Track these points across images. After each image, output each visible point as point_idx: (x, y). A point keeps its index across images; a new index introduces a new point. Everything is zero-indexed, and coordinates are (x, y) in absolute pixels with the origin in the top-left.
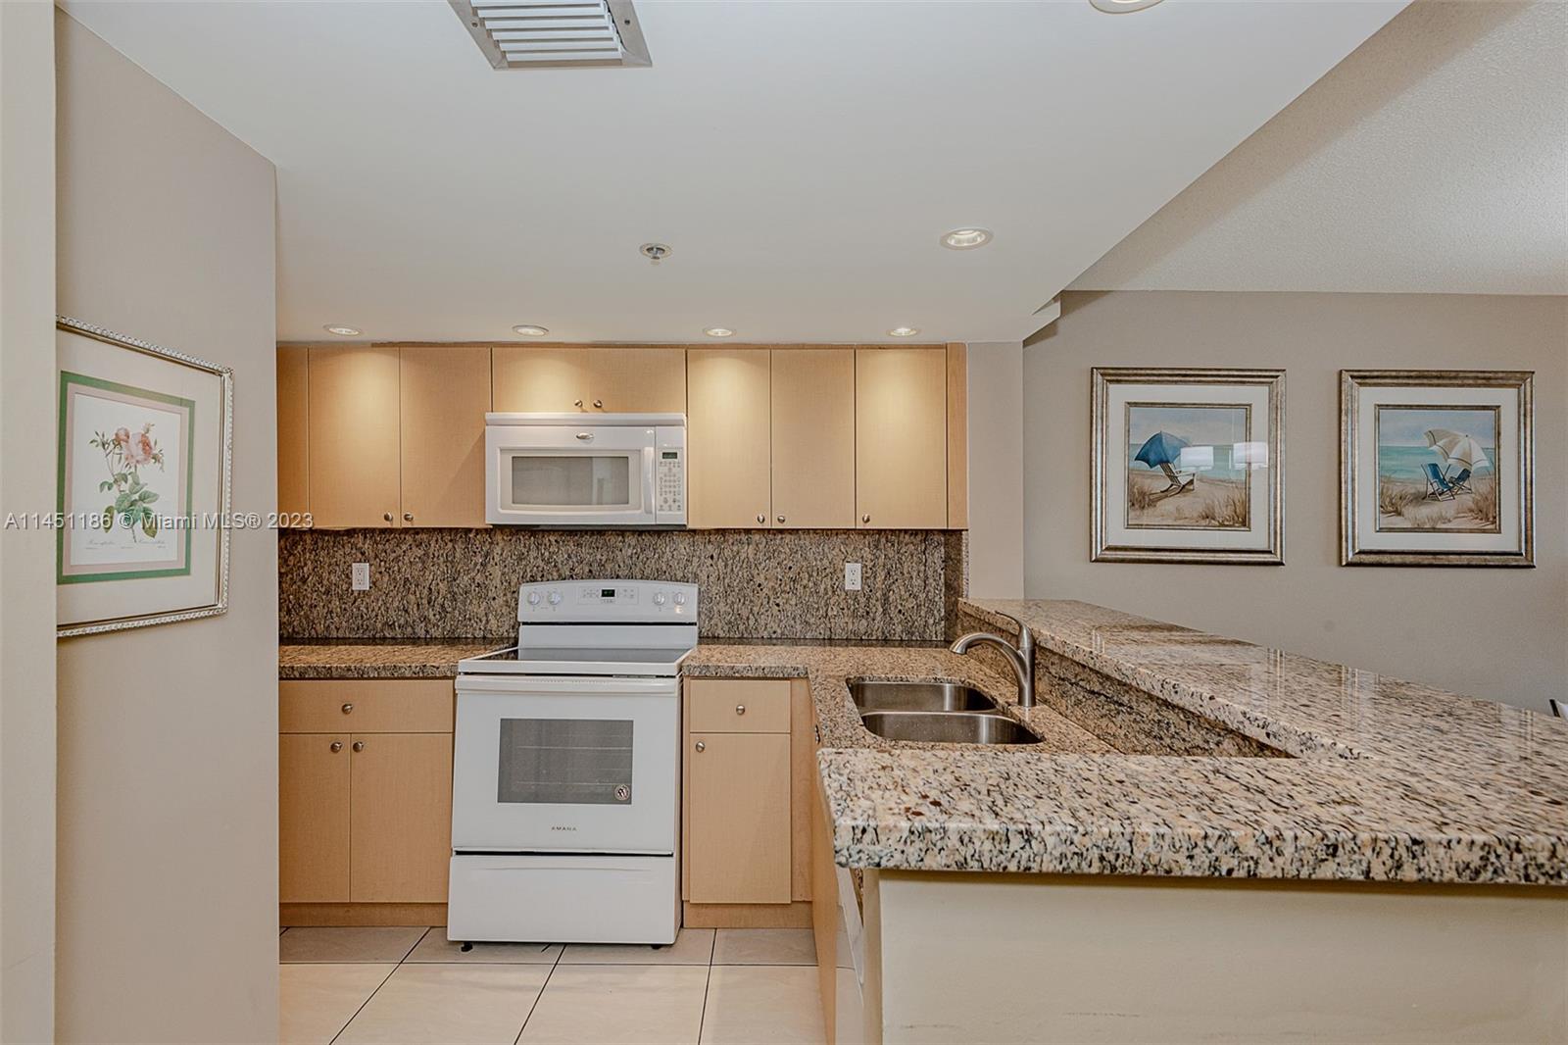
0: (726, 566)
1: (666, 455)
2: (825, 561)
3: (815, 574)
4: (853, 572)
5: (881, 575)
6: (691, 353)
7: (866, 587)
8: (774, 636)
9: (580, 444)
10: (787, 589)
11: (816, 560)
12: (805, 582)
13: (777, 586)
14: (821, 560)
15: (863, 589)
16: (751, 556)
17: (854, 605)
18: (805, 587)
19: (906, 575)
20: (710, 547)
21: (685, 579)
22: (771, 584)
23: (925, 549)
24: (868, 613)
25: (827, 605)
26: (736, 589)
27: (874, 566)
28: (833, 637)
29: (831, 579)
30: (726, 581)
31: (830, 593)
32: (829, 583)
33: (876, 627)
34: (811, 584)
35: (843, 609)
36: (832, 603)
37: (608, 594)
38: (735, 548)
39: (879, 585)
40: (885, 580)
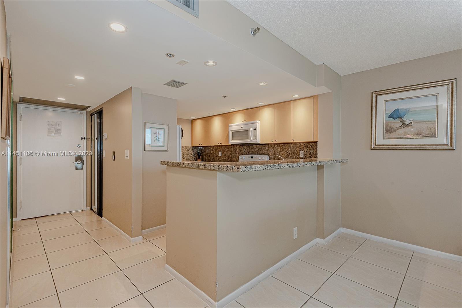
0: (275, 152)
1: (254, 129)
3: (293, 154)
4: (302, 153)
5: (308, 154)
6: (260, 108)
7: (305, 156)
9: (241, 129)
10: (287, 157)
12: (291, 155)
13: (285, 156)
14: (294, 150)
16: (280, 150)
19: (315, 154)
20: (272, 148)
21: (267, 155)
27: (307, 152)
30: (274, 155)
31: (297, 158)
32: (296, 156)
34: (292, 156)
37: (252, 157)
38: (276, 148)
39: (308, 156)
40: (309, 155)
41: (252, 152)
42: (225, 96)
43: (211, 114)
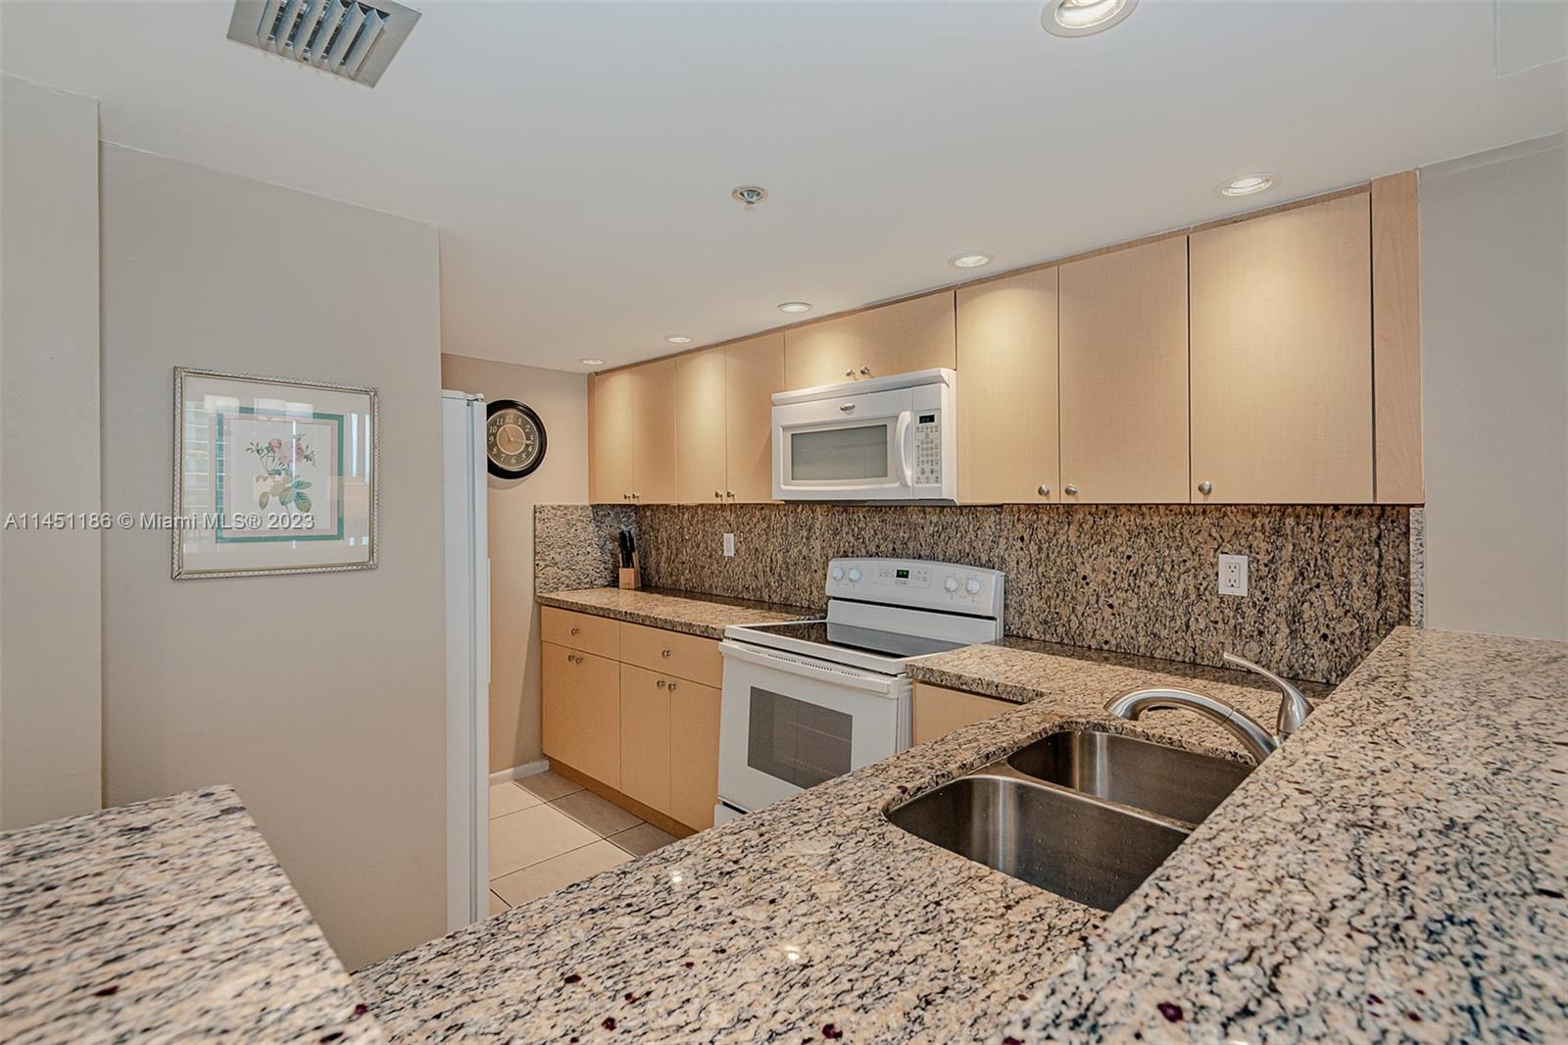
0: (1040, 550)
1: (923, 419)
2: (1184, 550)
3: (1167, 568)
4: (1233, 569)
5: (1287, 577)
7: (1258, 593)
8: (1106, 647)
9: (843, 416)
10: (1125, 585)
11: (1168, 546)
12: (1152, 578)
13: (1109, 581)
14: (1178, 548)
15: (1252, 596)
16: (1072, 539)
17: (1235, 617)
18: (1152, 585)
19: (1338, 579)
20: (1019, 526)
21: (990, 565)
22: (1101, 577)
23: (1379, 537)
24: (1261, 633)
25: (1187, 613)
26: (1054, 581)
27: (1272, 561)
28: (1198, 661)
29: (1195, 577)
30: (1041, 569)
31: (1193, 597)
32: (1192, 582)
33: (1277, 656)
34: (1161, 582)
35: (1216, 622)
36: (1197, 612)
37: (903, 574)
38: (1051, 529)
39: (1282, 591)
40: (1294, 582)
41: (898, 545)
42: (752, 192)
43: (680, 342)
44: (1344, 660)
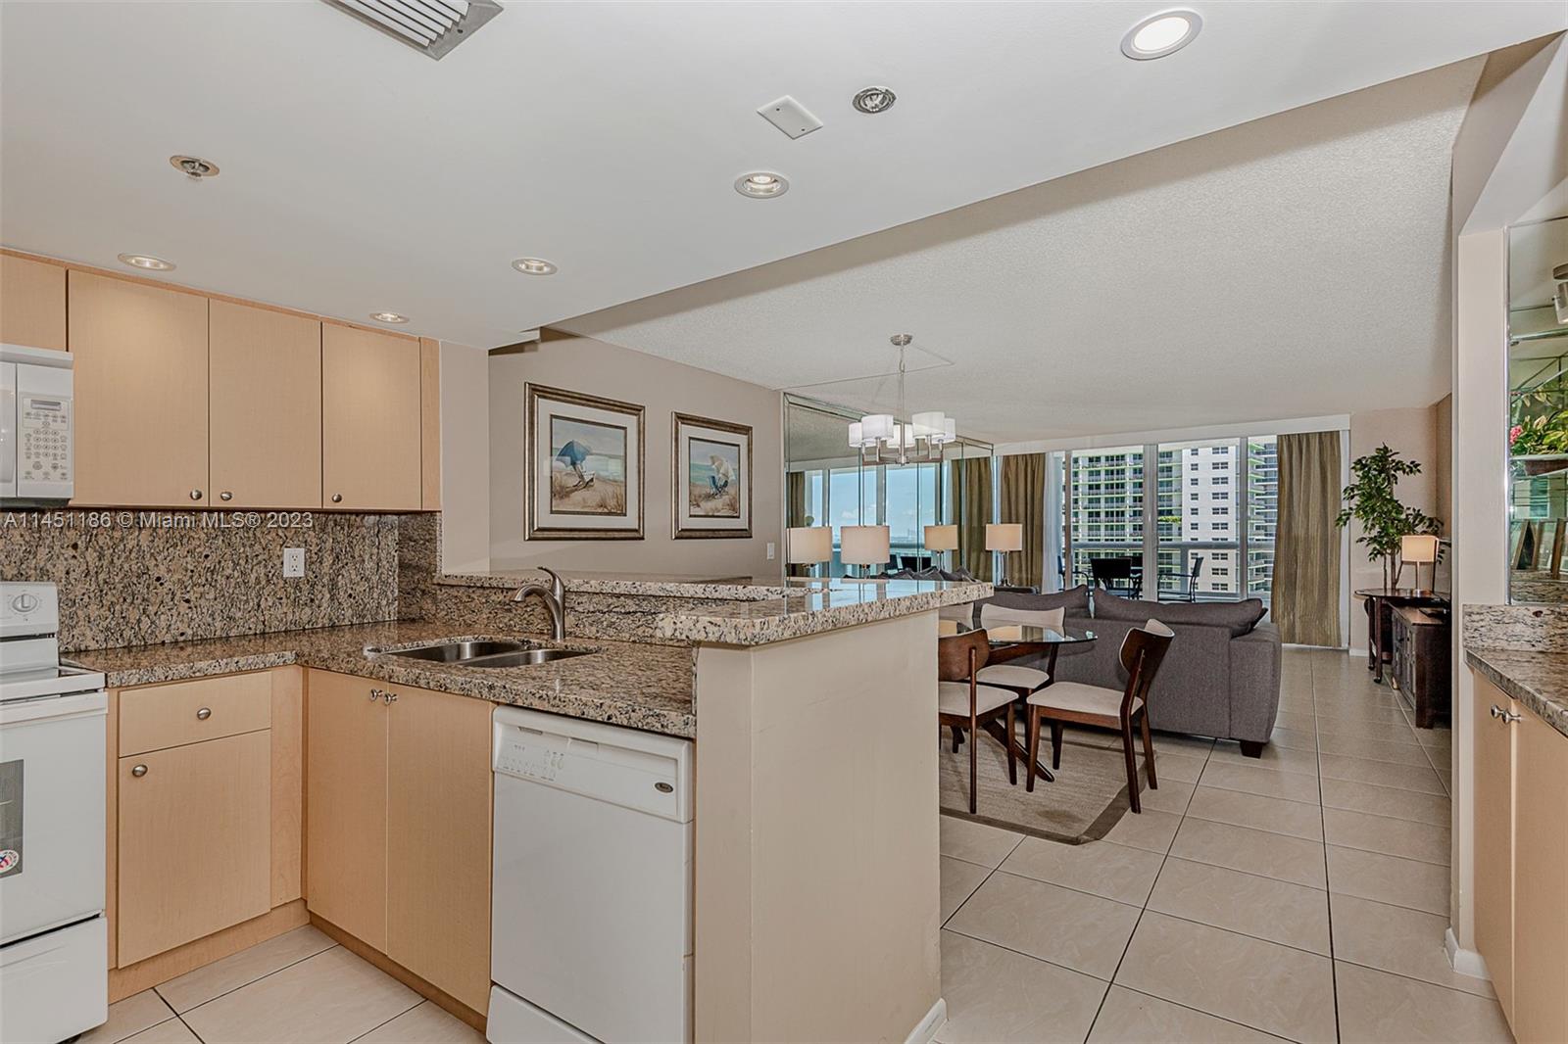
0: (100, 557)
2: (257, 546)
3: (242, 562)
4: (294, 558)
5: (328, 560)
7: (311, 573)
8: (182, 638)
10: (202, 581)
11: (244, 546)
12: (228, 572)
13: (185, 579)
14: (251, 546)
15: (306, 576)
17: (295, 593)
18: (228, 578)
19: (357, 559)
22: (176, 577)
23: (378, 532)
24: (312, 600)
25: (259, 596)
26: (120, 587)
27: (319, 551)
28: (267, 630)
29: (265, 566)
30: (102, 577)
31: (263, 583)
32: (262, 571)
33: (322, 615)
34: (236, 574)
35: (281, 599)
36: (266, 594)
39: (326, 570)
40: (333, 564)
44: (361, 607)
